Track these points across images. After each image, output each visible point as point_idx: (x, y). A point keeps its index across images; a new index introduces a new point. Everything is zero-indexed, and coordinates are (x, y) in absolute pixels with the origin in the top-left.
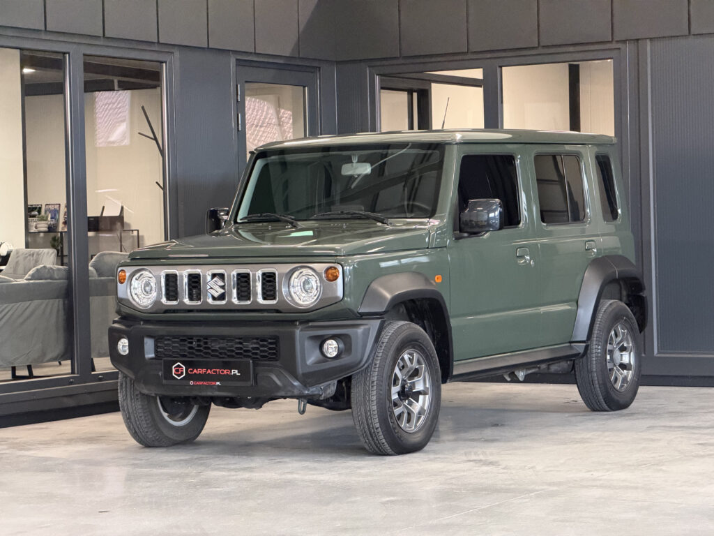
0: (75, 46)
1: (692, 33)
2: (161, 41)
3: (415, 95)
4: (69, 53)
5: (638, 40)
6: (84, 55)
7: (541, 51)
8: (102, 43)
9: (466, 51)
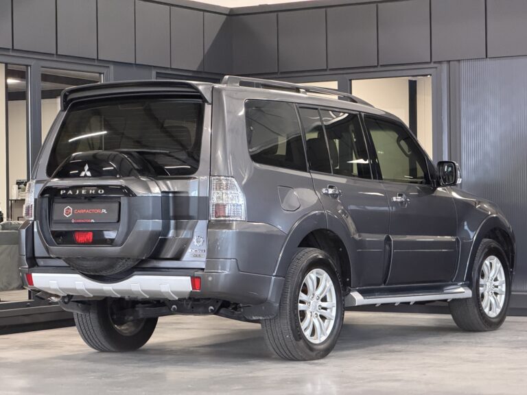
1: (488, 56)
2: (100, 58)
4: (30, 66)
5: (449, 61)
6: (41, 67)
7: (379, 69)
8: (55, 59)
9: (325, 68)
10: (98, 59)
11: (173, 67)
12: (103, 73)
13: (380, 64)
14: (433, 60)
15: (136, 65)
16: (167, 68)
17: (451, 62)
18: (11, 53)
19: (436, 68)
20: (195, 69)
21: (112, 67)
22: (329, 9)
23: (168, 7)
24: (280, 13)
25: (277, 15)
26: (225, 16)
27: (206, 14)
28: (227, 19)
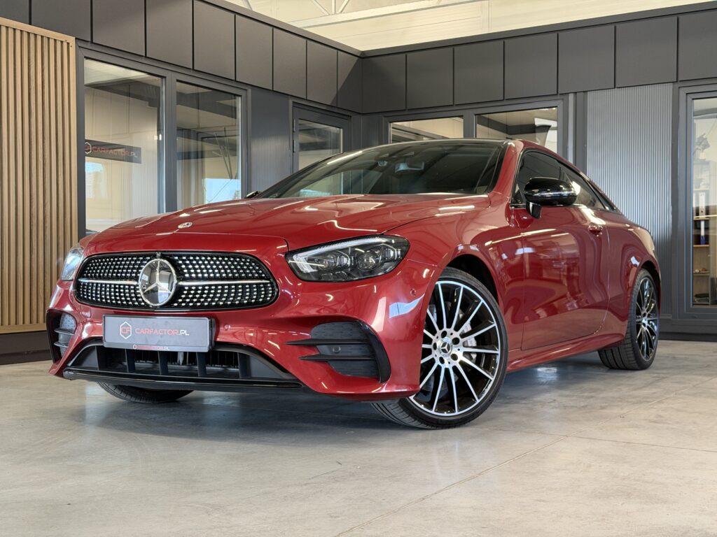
0: (170, 73)
1: (617, 86)
2: (237, 80)
4: (165, 77)
5: (576, 93)
6: (178, 81)
7: (505, 103)
8: (191, 74)
9: (452, 104)
10: (235, 81)
11: (308, 99)
12: (241, 96)
13: (506, 98)
14: (560, 92)
15: (273, 91)
16: (302, 99)
17: (578, 94)
18: (143, 60)
19: (562, 99)
21: (250, 91)
22: (456, 48)
23: (305, 40)
24: (408, 54)
25: (406, 56)
26: (357, 58)
27: (339, 52)
28: (357, 61)
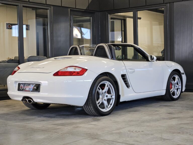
0: (20, 4)
3: (123, 21)
6: (23, 6)
8: (28, 3)
9: (129, 7)
10: (46, 4)
11: (77, 8)
12: (49, 9)
13: (147, 5)
14: (165, 3)
15: (62, 6)
16: (74, 8)
17: (171, 3)
19: (165, 5)
20: (85, 9)
21: (52, 7)
